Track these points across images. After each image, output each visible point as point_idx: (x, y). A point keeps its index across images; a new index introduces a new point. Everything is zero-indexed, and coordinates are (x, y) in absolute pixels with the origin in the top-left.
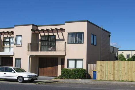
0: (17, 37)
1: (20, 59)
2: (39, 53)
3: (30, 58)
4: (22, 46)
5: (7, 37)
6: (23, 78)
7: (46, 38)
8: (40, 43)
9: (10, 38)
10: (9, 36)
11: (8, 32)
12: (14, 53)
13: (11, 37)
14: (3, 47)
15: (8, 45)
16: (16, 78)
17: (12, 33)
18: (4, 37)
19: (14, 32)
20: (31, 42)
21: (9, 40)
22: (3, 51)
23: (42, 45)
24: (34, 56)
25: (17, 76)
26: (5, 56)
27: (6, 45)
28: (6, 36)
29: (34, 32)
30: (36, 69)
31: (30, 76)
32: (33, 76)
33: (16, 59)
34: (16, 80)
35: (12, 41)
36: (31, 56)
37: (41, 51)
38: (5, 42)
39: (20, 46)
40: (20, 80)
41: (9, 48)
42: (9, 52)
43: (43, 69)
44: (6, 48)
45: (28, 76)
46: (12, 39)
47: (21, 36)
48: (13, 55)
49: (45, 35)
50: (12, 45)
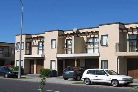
0: (102, 37)
1: (107, 61)
2: (128, 54)
3: (118, 59)
4: (108, 47)
5: (91, 37)
6: (118, 81)
7: (134, 37)
8: (128, 43)
9: (93, 38)
10: (92, 36)
11: (92, 32)
12: (100, 55)
13: (95, 37)
14: (87, 48)
15: (92, 46)
16: (110, 82)
17: (97, 32)
18: (87, 38)
19: (98, 32)
20: (118, 42)
21: (93, 41)
22: (87, 53)
23: (131, 44)
24: (122, 57)
25: (111, 79)
26: (89, 58)
27: (89, 46)
28: (89, 36)
29: (121, 31)
30: (124, 71)
31: (126, 79)
32: (129, 79)
33: (102, 61)
34: (109, 83)
35: (96, 41)
36: (119, 57)
37: (129, 52)
38: (88, 42)
39: (107, 47)
40: (114, 83)
41: (93, 49)
42: (93, 53)
43: (132, 71)
44: (90, 49)
45: (123, 79)
46: (95, 39)
47: (107, 35)
48: (98, 57)
49: (133, 34)
50: (96, 46)
